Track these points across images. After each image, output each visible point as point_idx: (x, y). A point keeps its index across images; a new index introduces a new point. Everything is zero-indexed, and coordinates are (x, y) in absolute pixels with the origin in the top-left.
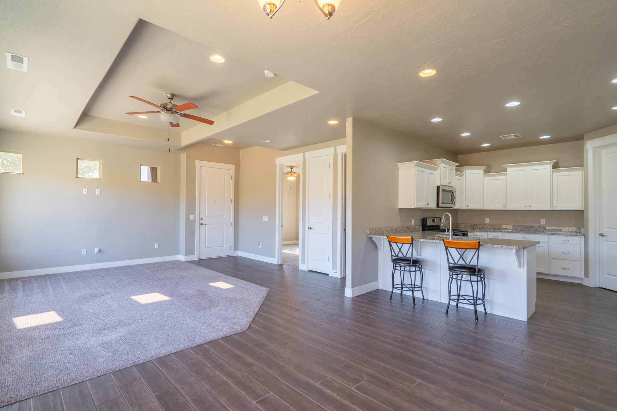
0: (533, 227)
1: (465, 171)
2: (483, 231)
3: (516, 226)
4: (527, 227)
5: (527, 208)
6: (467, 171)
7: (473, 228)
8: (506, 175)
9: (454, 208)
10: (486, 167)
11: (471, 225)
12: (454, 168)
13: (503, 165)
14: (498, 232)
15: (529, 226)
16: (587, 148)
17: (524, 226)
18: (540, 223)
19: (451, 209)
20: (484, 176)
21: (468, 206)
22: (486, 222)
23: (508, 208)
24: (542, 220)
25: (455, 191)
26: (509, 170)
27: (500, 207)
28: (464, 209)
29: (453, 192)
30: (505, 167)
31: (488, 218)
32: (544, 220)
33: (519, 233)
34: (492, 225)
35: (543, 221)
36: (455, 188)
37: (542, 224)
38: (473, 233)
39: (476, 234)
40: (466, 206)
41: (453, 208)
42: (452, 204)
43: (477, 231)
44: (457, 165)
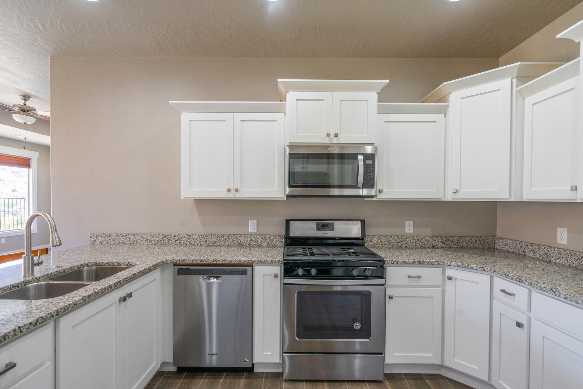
7: (525, 255)
10: (519, 63)
12: (373, 96)
13: (558, 36)
20: (521, 95)
22: (559, 241)
25: (369, 157)
31: (566, 229)
41: (374, 199)
42: (356, 187)
43: (451, 264)
44: (384, 85)
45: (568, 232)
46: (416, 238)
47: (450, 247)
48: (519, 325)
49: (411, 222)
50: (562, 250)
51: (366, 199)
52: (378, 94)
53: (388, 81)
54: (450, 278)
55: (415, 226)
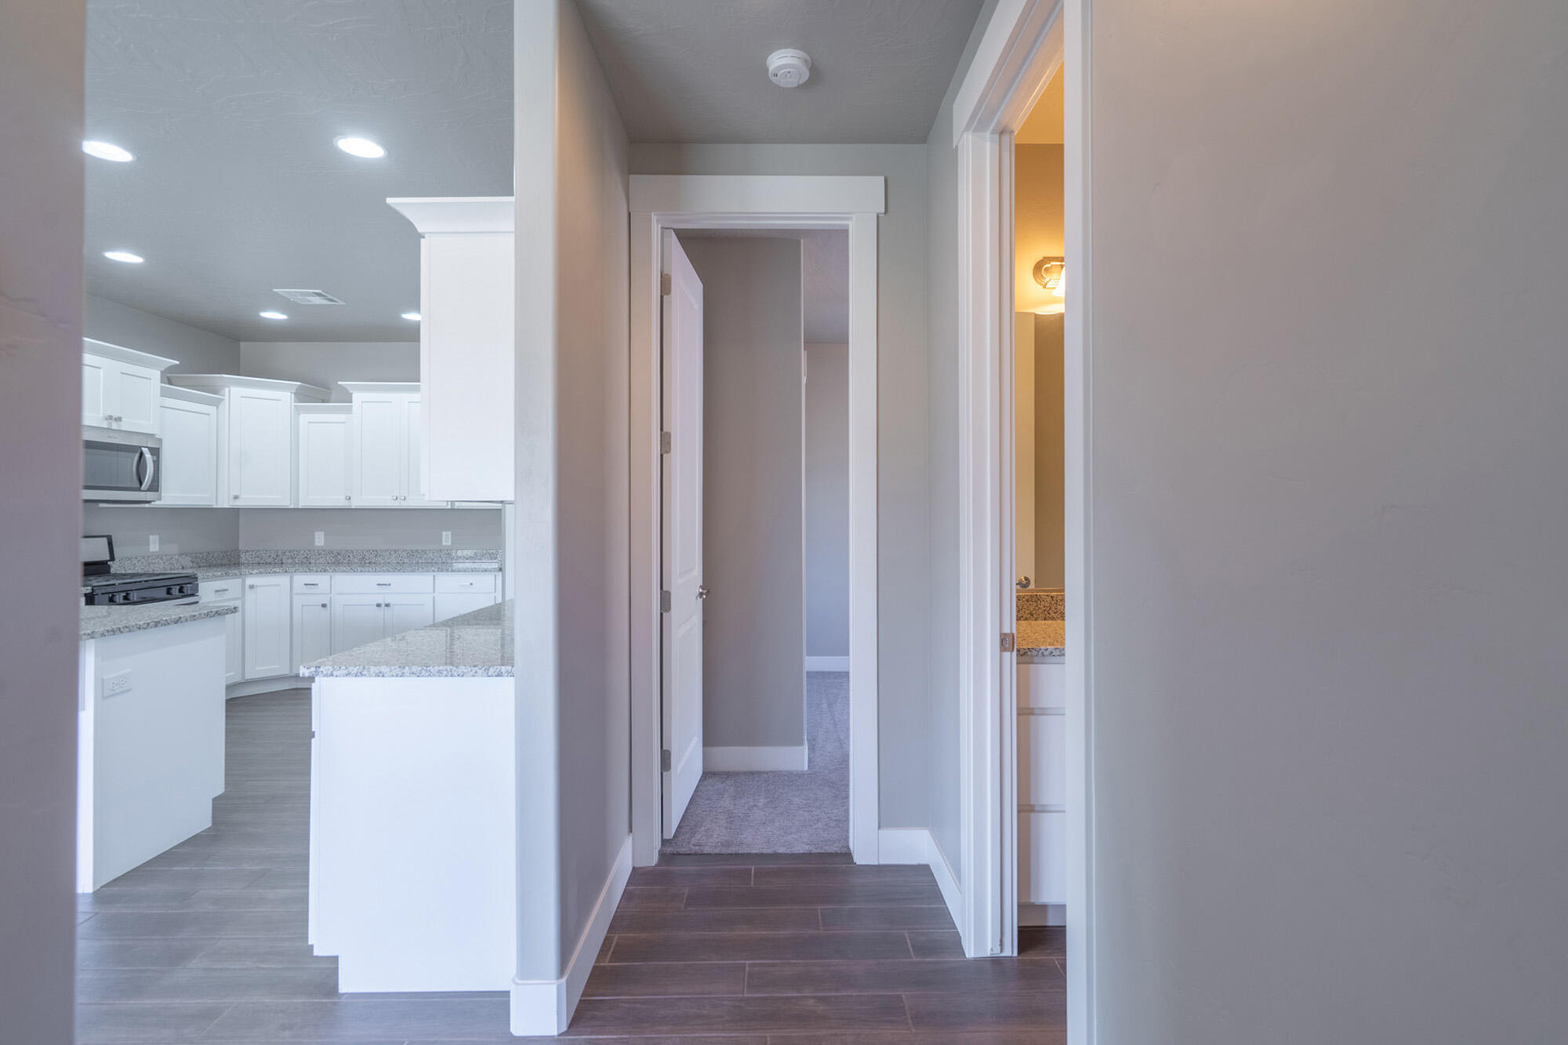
0: (424, 552)
1: (227, 389)
2: (276, 572)
4: (412, 554)
5: (396, 505)
6: (232, 388)
8: (349, 411)
9: (158, 503)
10: (299, 383)
11: (273, 555)
12: (156, 374)
13: (339, 383)
14: (317, 571)
15: (417, 551)
17: (406, 550)
18: (441, 543)
19: (147, 505)
20: (298, 411)
21: (236, 497)
22: (317, 544)
23: (355, 503)
24: (444, 533)
25: (155, 452)
26: (357, 397)
27: (336, 500)
28: (226, 506)
29: (142, 454)
30: (348, 388)
31: (323, 533)
32: (450, 533)
34: (331, 552)
35: (446, 536)
36: (160, 440)
37: (444, 543)
38: (238, 581)
39: (251, 584)
40: (232, 497)
41: (153, 505)
42: (139, 490)
43: (253, 572)
44: (169, 365)
45: (325, 535)
46: (164, 557)
47: (200, 567)
48: (324, 606)
49: (157, 537)
50: (320, 552)
51: (102, 505)
52: (162, 372)
53: (178, 363)
54: (252, 587)
55: (161, 542)
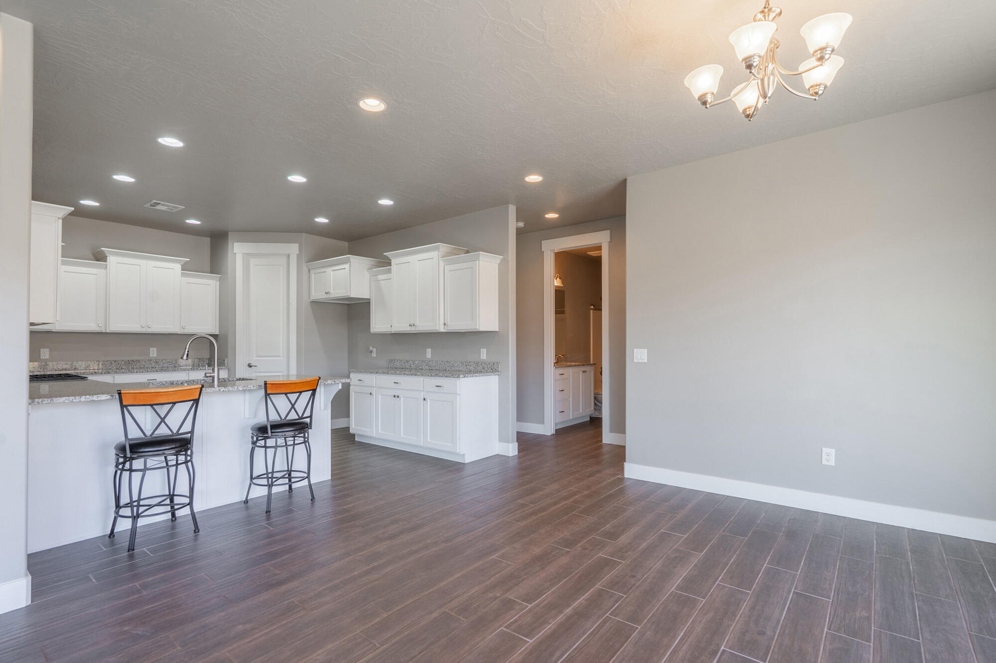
0: (139, 361)
3: (109, 362)
4: (128, 363)
5: (144, 330)
8: (105, 267)
13: (101, 248)
15: (133, 361)
16: (235, 252)
17: (124, 360)
18: (149, 355)
24: (151, 349)
26: (112, 259)
27: (91, 326)
30: (106, 252)
31: (48, 349)
32: (155, 349)
33: (143, 372)
35: (153, 351)
